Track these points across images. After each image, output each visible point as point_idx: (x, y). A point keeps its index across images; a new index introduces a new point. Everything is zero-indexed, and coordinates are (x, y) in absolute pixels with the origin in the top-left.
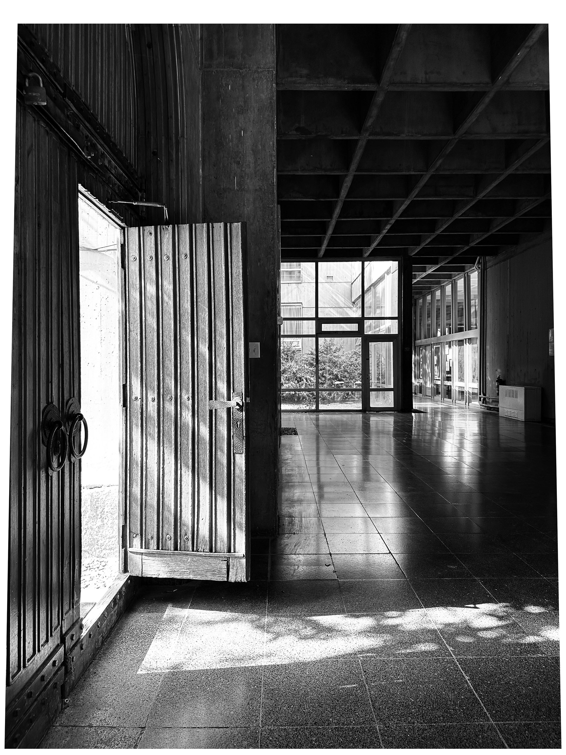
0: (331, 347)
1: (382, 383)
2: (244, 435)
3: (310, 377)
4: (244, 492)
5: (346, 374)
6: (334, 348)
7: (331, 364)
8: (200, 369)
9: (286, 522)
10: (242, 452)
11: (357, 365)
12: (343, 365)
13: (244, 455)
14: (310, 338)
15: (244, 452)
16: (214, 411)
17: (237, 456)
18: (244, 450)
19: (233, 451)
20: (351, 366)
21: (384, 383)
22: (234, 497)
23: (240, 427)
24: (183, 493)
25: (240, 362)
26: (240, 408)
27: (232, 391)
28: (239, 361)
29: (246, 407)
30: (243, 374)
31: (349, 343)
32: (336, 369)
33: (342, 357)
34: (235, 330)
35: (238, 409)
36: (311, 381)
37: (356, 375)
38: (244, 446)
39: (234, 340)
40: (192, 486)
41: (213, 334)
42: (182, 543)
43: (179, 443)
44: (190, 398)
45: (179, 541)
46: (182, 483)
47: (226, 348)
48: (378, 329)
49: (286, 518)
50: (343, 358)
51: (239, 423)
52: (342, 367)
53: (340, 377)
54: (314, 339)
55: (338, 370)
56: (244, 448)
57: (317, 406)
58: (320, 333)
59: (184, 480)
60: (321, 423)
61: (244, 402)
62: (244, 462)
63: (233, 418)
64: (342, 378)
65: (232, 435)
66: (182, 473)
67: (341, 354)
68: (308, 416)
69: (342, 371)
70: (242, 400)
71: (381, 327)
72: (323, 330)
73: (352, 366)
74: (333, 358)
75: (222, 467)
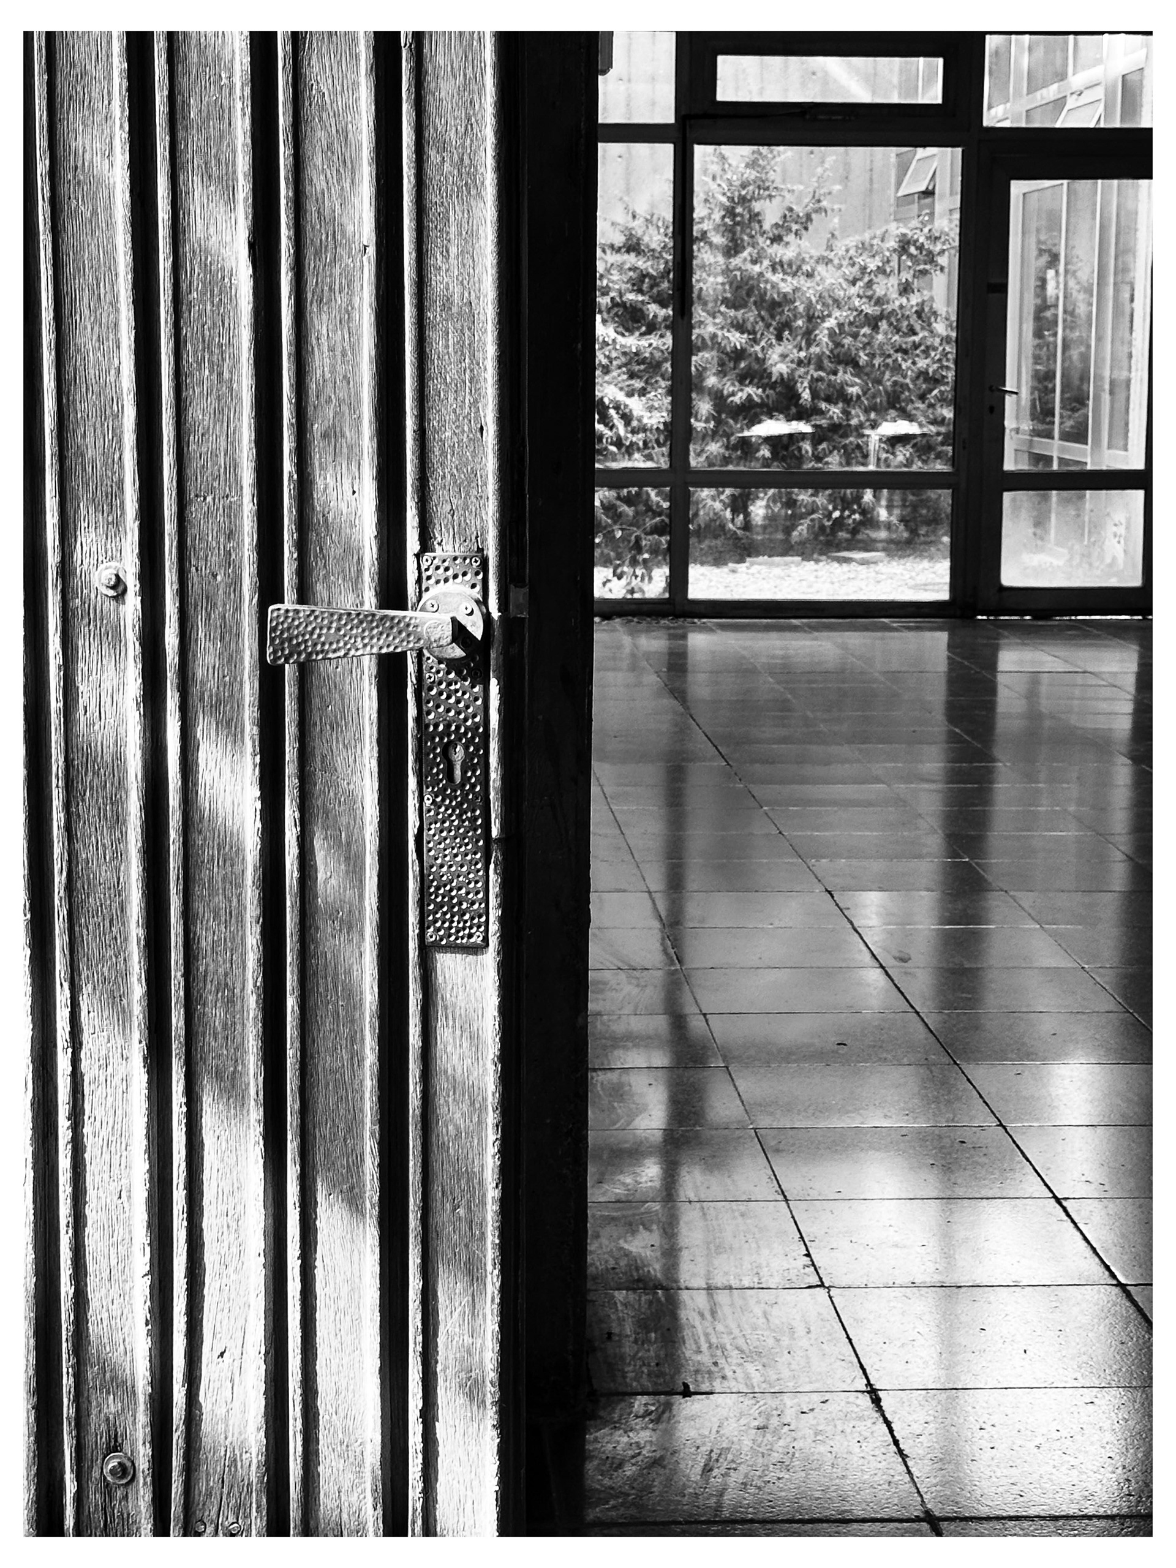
0: (757, 206)
1: (1066, 437)
2: (495, 832)
3: (621, 397)
4: (492, 1193)
5: (844, 375)
6: (771, 213)
7: (750, 315)
8: (193, 392)
9: (621, 1321)
10: (477, 939)
11: (914, 319)
12: (831, 323)
13: (490, 959)
14: (641, 150)
15: (493, 941)
16: (290, 672)
17: (447, 964)
18: (494, 927)
19: (422, 936)
20: (876, 328)
21: (1078, 435)
22: (425, 1221)
23: (465, 779)
24: (91, 1194)
25: (468, 350)
26: (469, 657)
27: (413, 544)
28: (460, 344)
29: (505, 653)
30: (491, 429)
31: (859, 181)
32: (787, 347)
33: (821, 269)
34: (437, 124)
35: (453, 665)
36: (627, 418)
37: (905, 387)
38: (493, 902)
39: (432, 197)
40: (148, 1150)
41: (284, 153)
42: (94, 1498)
43: (59, 880)
44: (132, 584)
45: (70, 1486)
46: (87, 1130)
47: (372, 251)
48: (1051, 92)
49: (620, 1296)
50: (830, 278)
51: (459, 754)
52: (823, 336)
53: (806, 395)
54: (666, 151)
55: (795, 354)
56: (494, 914)
57: (678, 581)
58: (706, 116)
59: (99, 1113)
60: (699, 686)
61: (495, 614)
62: (492, 1000)
63: (419, 720)
64: (823, 405)
65: (412, 831)
66: (84, 1066)
67: (816, 253)
68: (627, 640)
69: (819, 359)
70: (483, 602)
71: (1076, 80)
72: (721, 97)
73: (884, 325)
74: (769, 275)
75: (345, 1031)
